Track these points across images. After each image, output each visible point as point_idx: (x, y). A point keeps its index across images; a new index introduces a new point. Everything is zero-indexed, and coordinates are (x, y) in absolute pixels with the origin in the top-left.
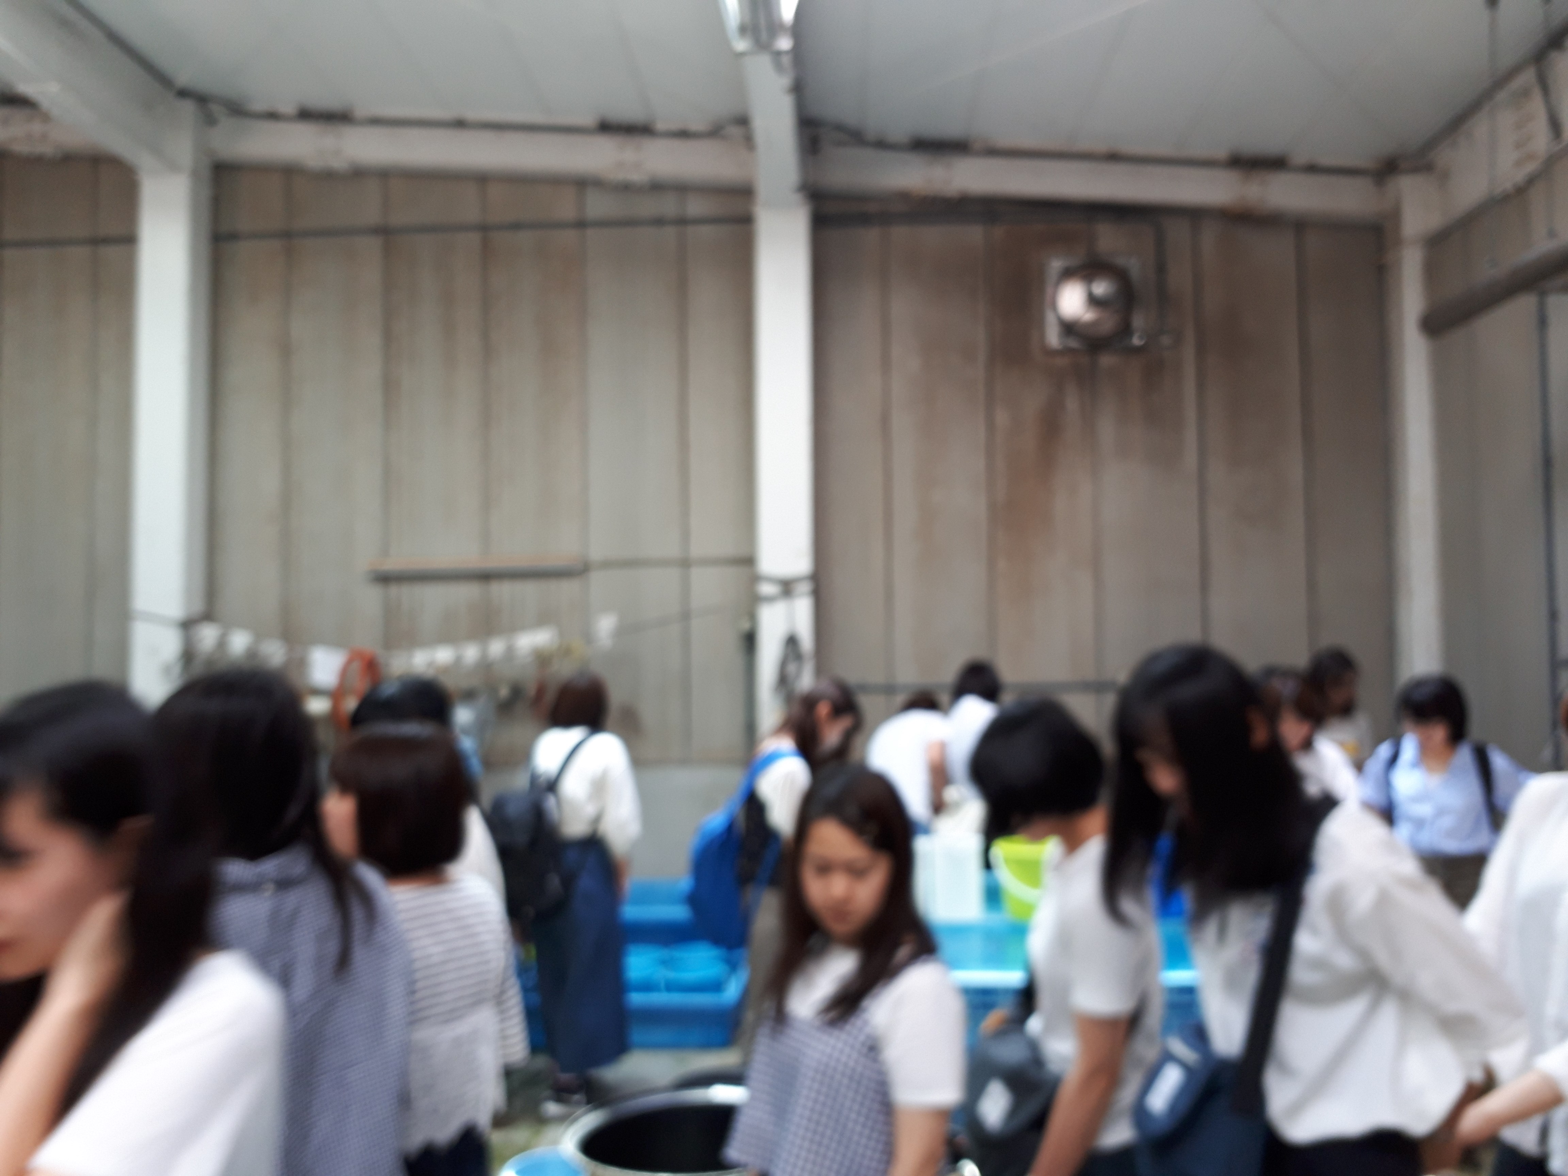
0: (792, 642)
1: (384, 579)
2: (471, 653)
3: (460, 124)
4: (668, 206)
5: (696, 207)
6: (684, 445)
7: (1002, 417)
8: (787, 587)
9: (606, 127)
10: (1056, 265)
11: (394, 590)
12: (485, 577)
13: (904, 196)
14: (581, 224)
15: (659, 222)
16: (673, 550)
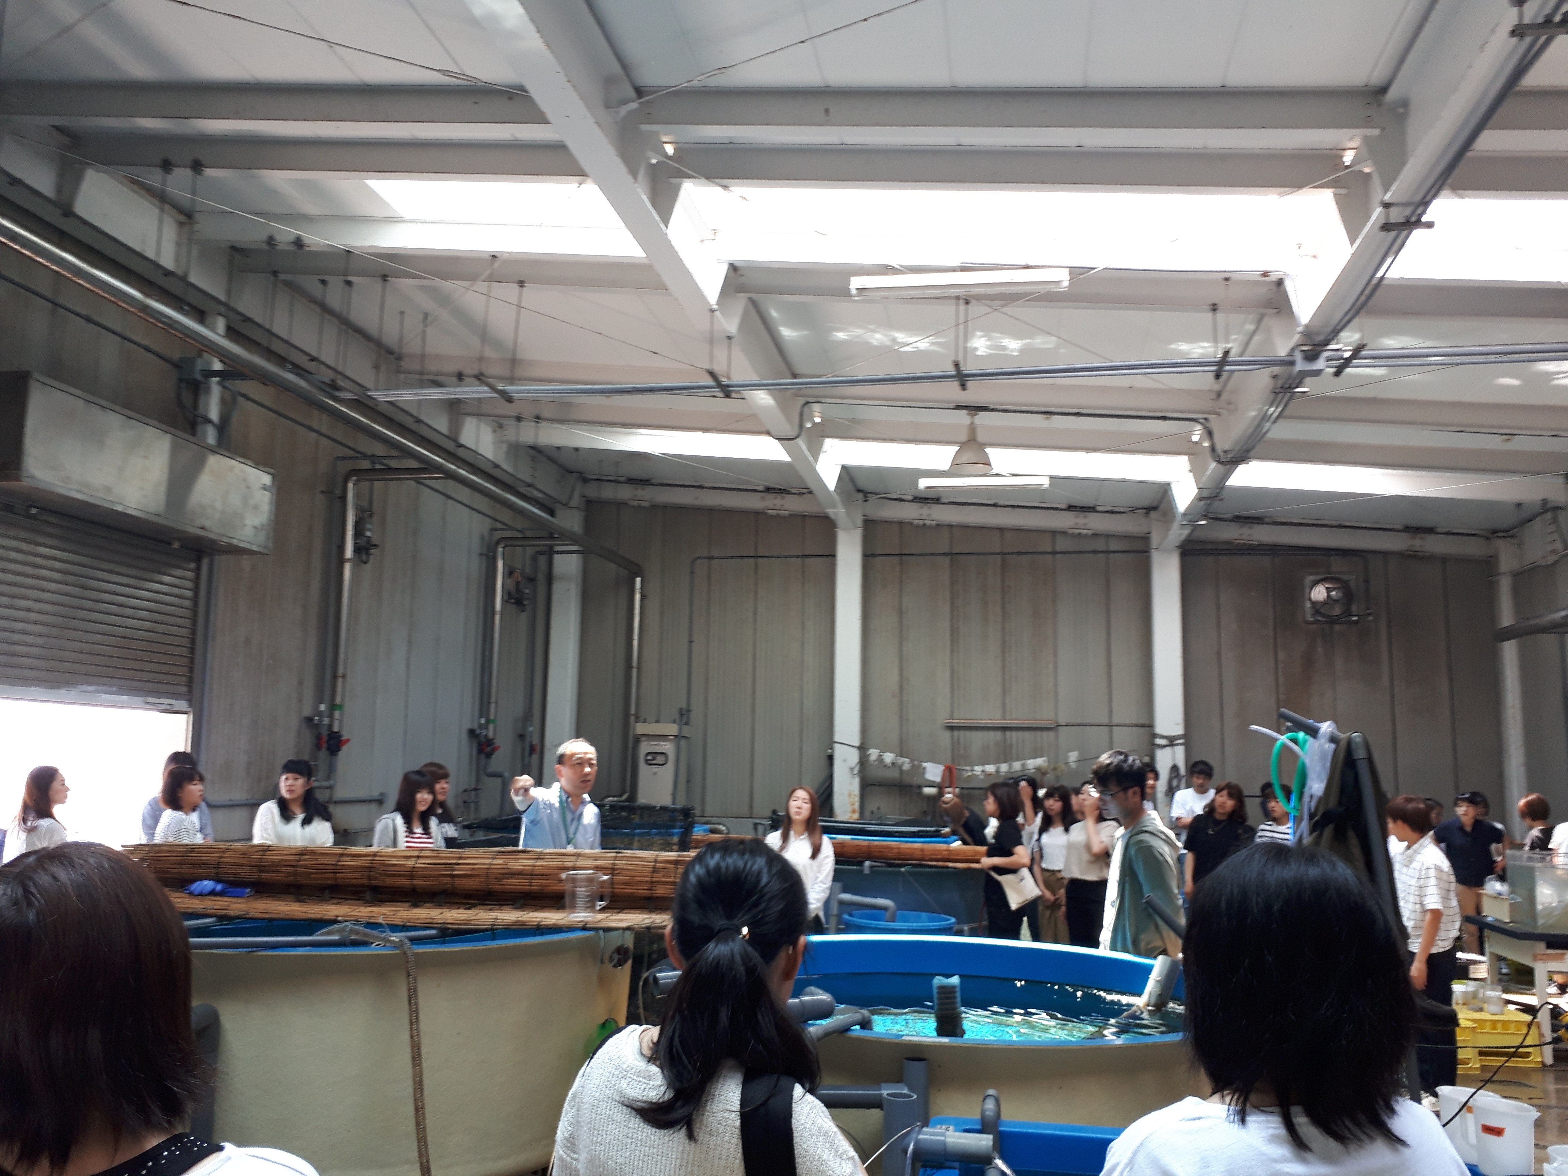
0: (1175, 768)
1: (952, 728)
2: (1004, 767)
3: (995, 505)
4: (1100, 545)
5: (1114, 546)
6: (1109, 665)
7: (1281, 656)
8: (1171, 741)
9: (1070, 508)
10: (1311, 578)
11: (956, 733)
12: (1004, 729)
13: (1229, 543)
14: (1054, 553)
15: (1095, 552)
16: (1106, 721)
